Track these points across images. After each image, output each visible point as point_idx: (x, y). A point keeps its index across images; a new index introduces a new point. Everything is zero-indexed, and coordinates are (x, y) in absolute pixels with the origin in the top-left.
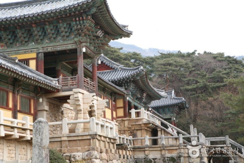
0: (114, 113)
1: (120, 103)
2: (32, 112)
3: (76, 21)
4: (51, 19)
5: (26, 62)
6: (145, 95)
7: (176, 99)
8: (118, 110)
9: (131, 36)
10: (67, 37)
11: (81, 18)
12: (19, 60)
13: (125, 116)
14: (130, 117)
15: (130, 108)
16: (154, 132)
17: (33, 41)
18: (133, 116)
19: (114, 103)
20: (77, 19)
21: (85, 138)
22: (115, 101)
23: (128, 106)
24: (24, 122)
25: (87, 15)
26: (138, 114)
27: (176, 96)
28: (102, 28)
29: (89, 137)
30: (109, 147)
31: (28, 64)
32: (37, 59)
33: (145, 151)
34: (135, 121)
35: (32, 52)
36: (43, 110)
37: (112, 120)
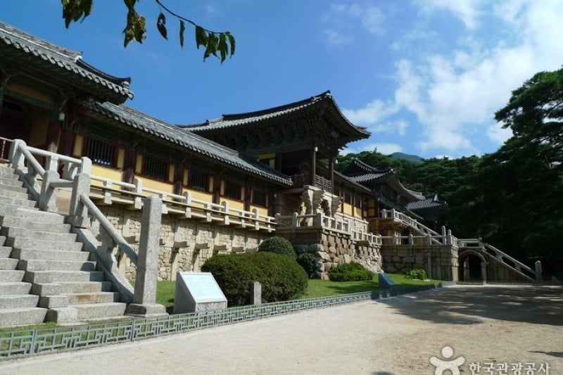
0: (365, 213)
3: (308, 122)
5: (267, 161)
7: (440, 203)
9: (370, 137)
10: (302, 137)
11: (312, 120)
12: (260, 160)
13: (376, 216)
14: (381, 216)
15: (381, 209)
16: (405, 231)
17: (273, 142)
18: (385, 215)
19: (365, 203)
20: (309, 120)
21: (312, 231)
22: (366, 201)
23: (379, 207)
24: (253, 214)
25: (318, 117)
26: (389, 214)
28: (336, 130)
29: (316, 231)
31: (268, 164)
32: (276, 159)
33: (393, 249)
34: (386, 221)
35: (271, 152)
36: (279, 205)
37: (363, 219)
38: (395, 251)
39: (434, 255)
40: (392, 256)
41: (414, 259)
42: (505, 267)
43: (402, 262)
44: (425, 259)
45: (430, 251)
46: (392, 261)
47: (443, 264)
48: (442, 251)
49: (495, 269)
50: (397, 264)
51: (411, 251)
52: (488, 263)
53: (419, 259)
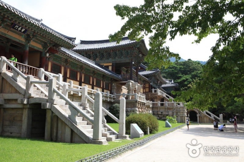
0: (144, 90)
1: (147, 85)
2: (110, 89)
4: (119, 49)
6: (159, 82)
7: (174, 84)
8: (146, 89)
10: (126, 57)
11: (133, 49)
12: (105, 66)
13: (149, 92)
14: (152, 92)
15: (152, 88)
16: (163, 100)
17: (111, 58)
18: (153, 92)
19: (144, 85)
20: (131, 49)
21: (132, 102)
22: (145, 85)
23: (151, 87)
24: (107, 94)
25: (135, 48)
26: (155, 91)
27: (174, 83)
29: (134, 102)
30: (138, 105)
31: (108, 68)
32: (112, 66)
33: (158, 108)
34: (154, 94)
35: (110, 63)
36: (114, 89)
37: (143, 93)
38: (159, 109)
39: (177, 111)
40: (157, 112)
41: (168, 113)
42: (207, 117)
43: (162, 115)
44: (173, 113)
45: (175, 109)
46: (157, 114)
47: (181, 115)
48: (181, 109)
49: (203, 117)
50: (160, 116)
51: (166, 109)
52: (200, 115)
53: (170, 113)
